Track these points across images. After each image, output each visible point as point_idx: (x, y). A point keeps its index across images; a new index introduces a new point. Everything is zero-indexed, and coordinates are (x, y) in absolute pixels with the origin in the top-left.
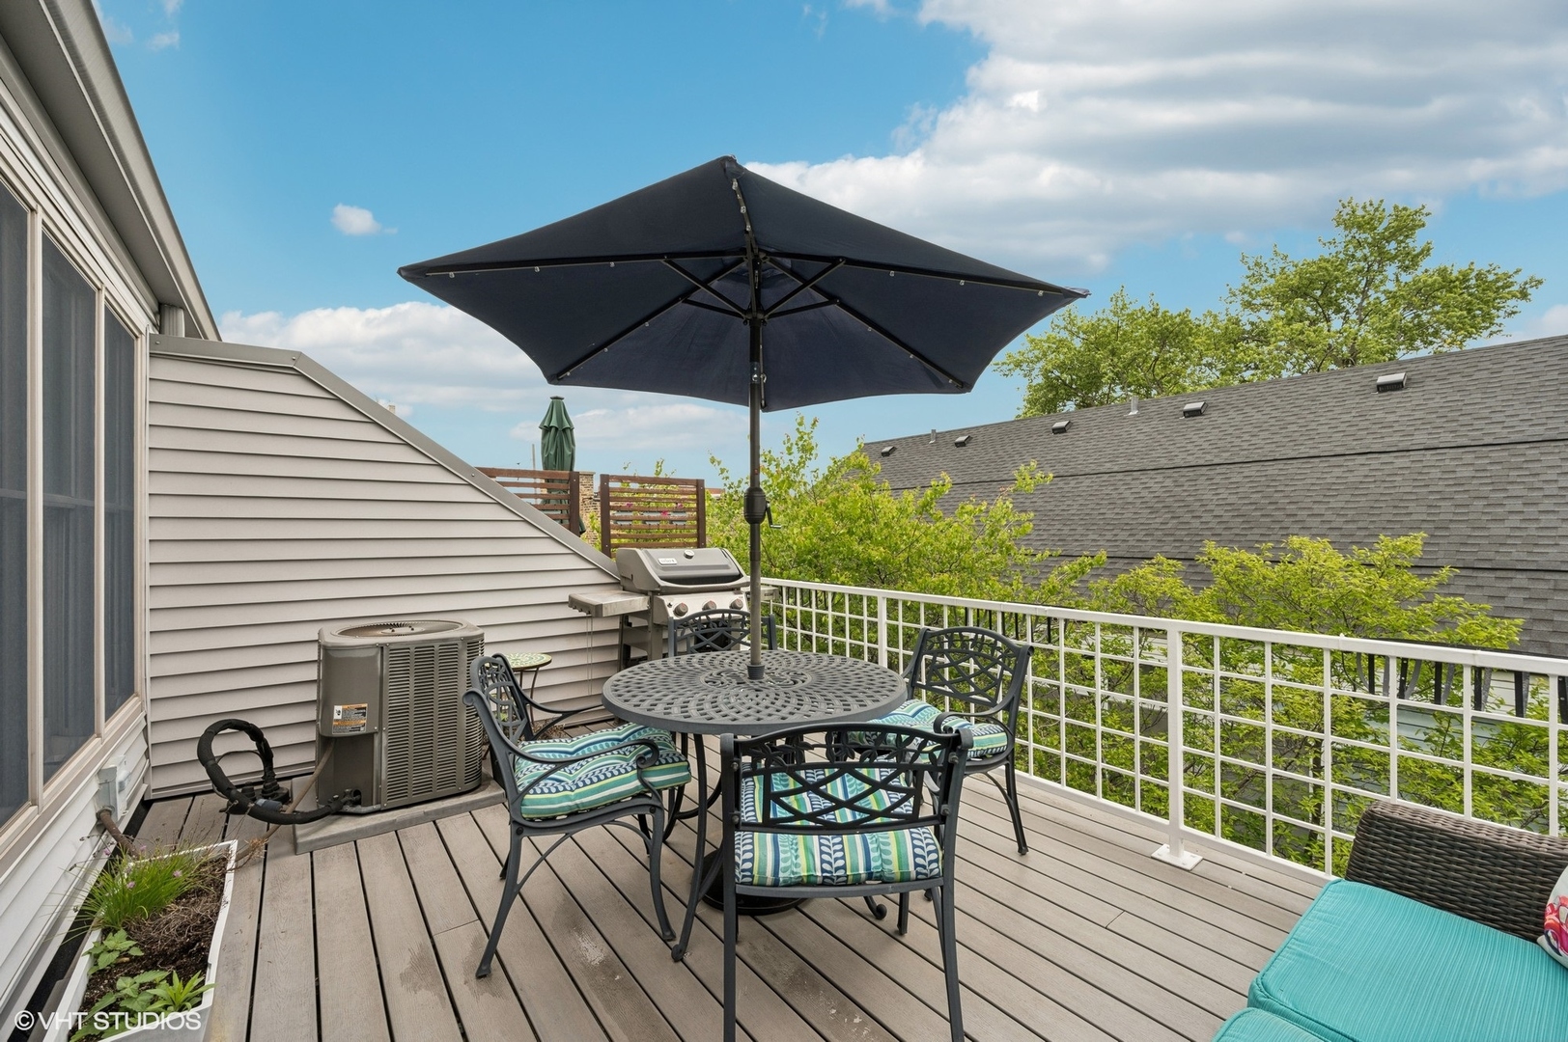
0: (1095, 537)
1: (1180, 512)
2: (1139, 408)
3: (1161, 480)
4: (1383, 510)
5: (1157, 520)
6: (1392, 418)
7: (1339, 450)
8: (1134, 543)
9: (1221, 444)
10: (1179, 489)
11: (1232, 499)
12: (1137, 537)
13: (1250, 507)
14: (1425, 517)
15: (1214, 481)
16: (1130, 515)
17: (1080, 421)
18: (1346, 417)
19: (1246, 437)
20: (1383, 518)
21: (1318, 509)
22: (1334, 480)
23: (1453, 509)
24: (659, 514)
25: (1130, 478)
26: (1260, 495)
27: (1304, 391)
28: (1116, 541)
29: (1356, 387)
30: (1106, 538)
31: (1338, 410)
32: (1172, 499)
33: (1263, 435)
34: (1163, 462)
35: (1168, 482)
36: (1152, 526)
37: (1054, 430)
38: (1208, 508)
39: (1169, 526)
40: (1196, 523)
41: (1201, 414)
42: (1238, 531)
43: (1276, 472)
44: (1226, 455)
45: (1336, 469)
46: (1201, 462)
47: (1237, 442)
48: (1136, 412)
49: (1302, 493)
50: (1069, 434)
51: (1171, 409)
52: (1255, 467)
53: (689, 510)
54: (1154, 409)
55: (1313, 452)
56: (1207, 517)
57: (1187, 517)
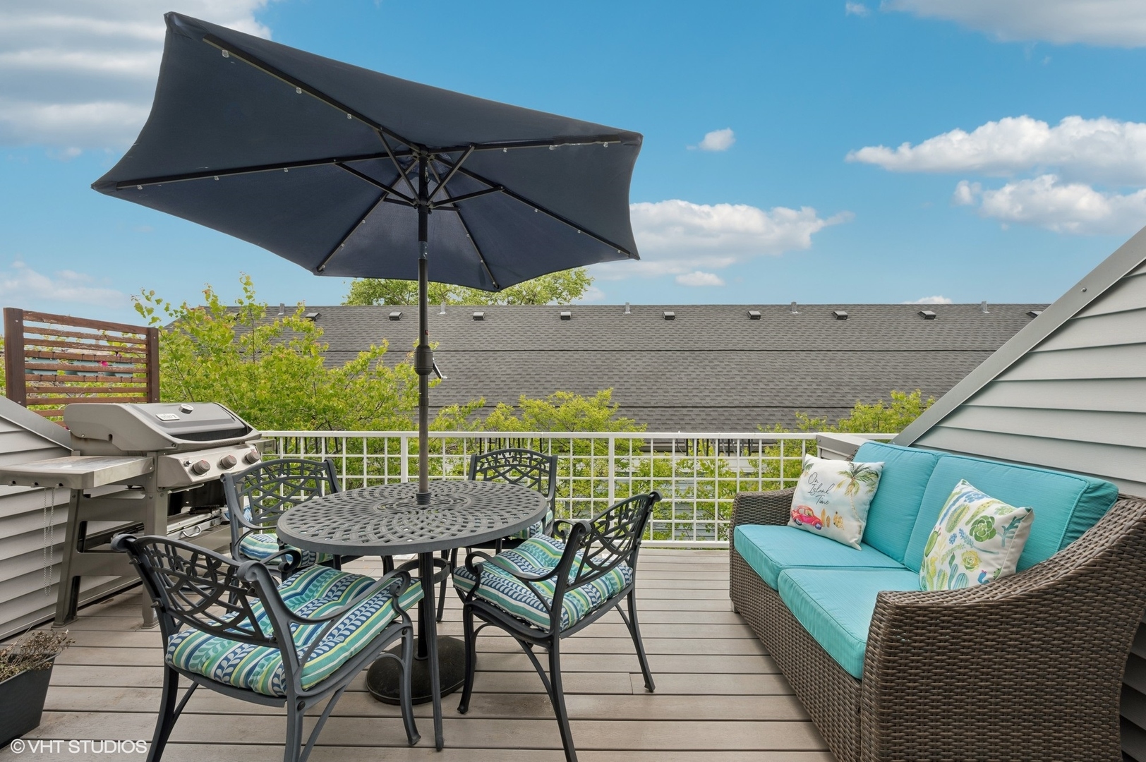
0: (435, 394)
1: (483, 378)
2: (446, 310)
3: (468, 358)
4: (574, 380)
5: (471, 383)
6: (568, 333)
7: (552, 348)
8: (460, 397)
9: (496, 338)
10: (480, 364)
11: (509, 371)
12: (461, 394)
13: (518, 376)
14: (589, 383)
15: (497, 360)
16: (454, 380)
17: (408, 314)
18: (551, 331)
19: (509, 336)
20: (574, 383)
21: (549, 378)
22: (552, 363)
23: (598, 380)
24: (96, 365)
25: (449, 355)
26: (521, 370)
27: (530, 314)
28: (449, 396)
29: (552, 316)
30: (443, 394)
31: (547, 327)
32: (477, 370)
33: (517, 336)
34: (467, 347)
35: (473, 359)
36: (469, 387)
37: (390, 317)
38: (497, 376)
39: (478, 386)
40: (493, 385)
41: (483, 320)
42: (515, 390)
43: (527, 357)
44: (501, 345)
45: (552, 358)
46: (489, 349)
47: (505, 338)
48: (444, 313)
49: (540, 369)
50: (402, 321)
51: (465, 314)
52: (516, 354)
53: (137, 361)
54: (455, 312)
55: (541, 348)
56: (498, 382)
57: (487, 382)
